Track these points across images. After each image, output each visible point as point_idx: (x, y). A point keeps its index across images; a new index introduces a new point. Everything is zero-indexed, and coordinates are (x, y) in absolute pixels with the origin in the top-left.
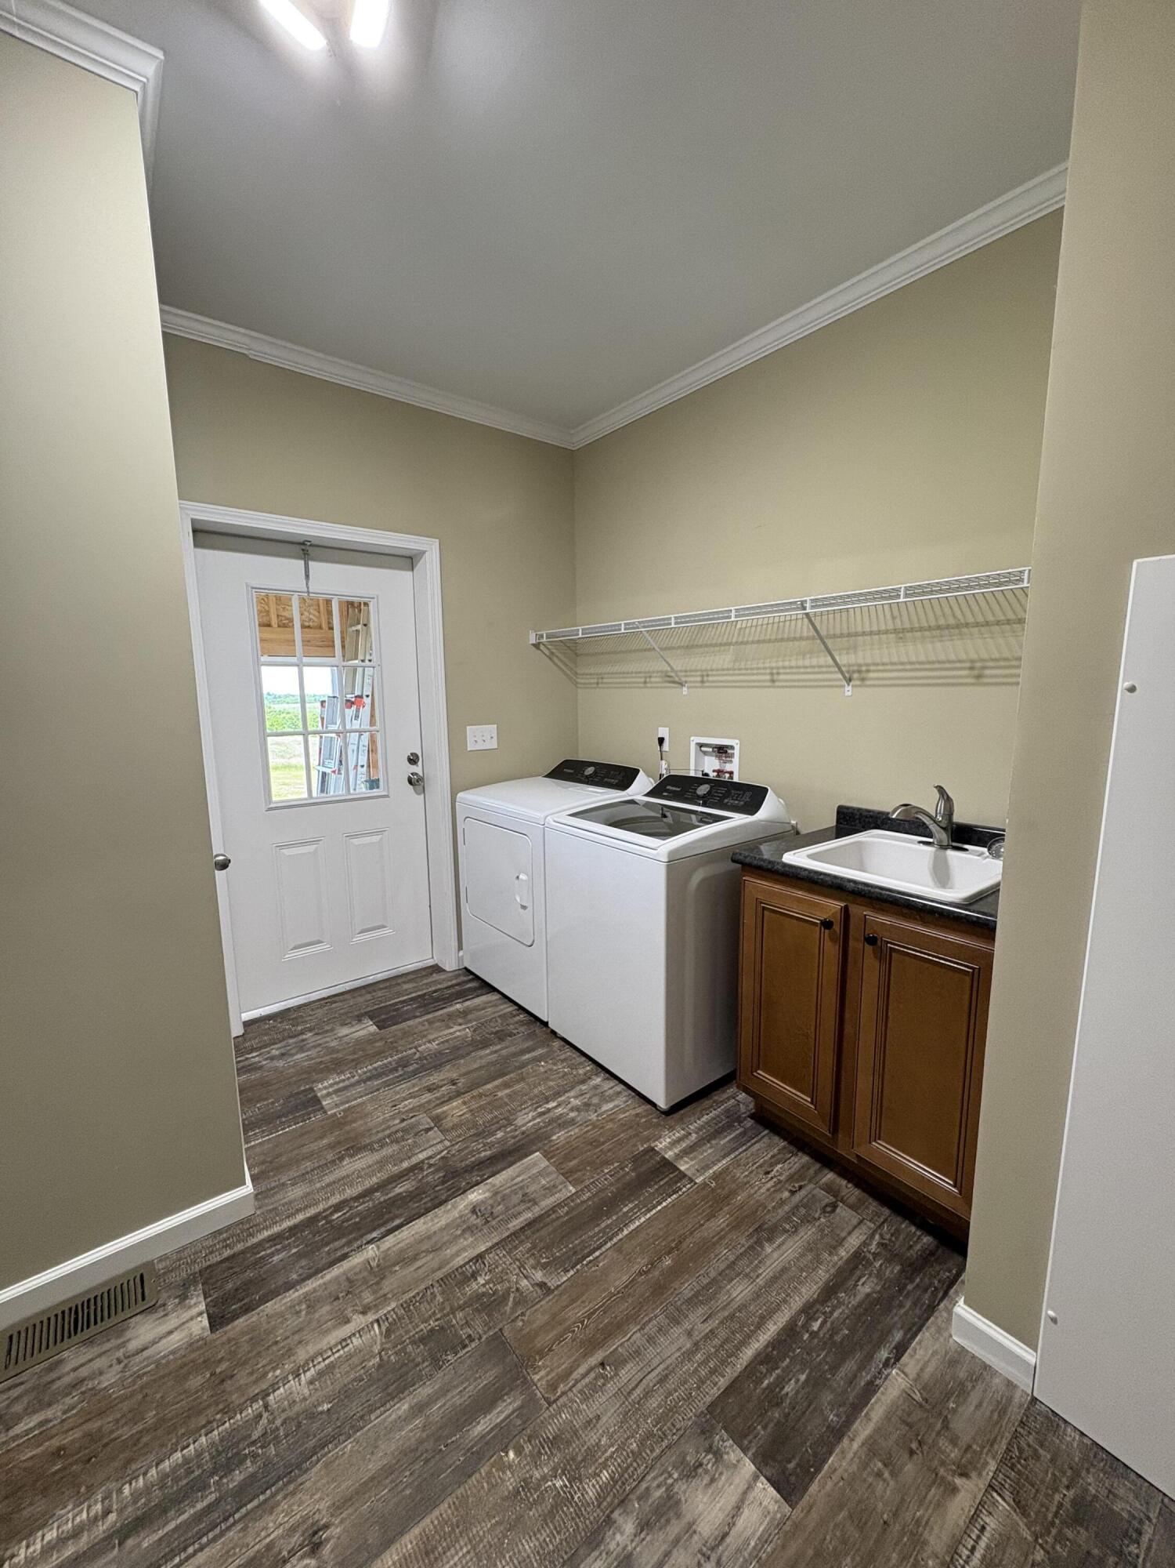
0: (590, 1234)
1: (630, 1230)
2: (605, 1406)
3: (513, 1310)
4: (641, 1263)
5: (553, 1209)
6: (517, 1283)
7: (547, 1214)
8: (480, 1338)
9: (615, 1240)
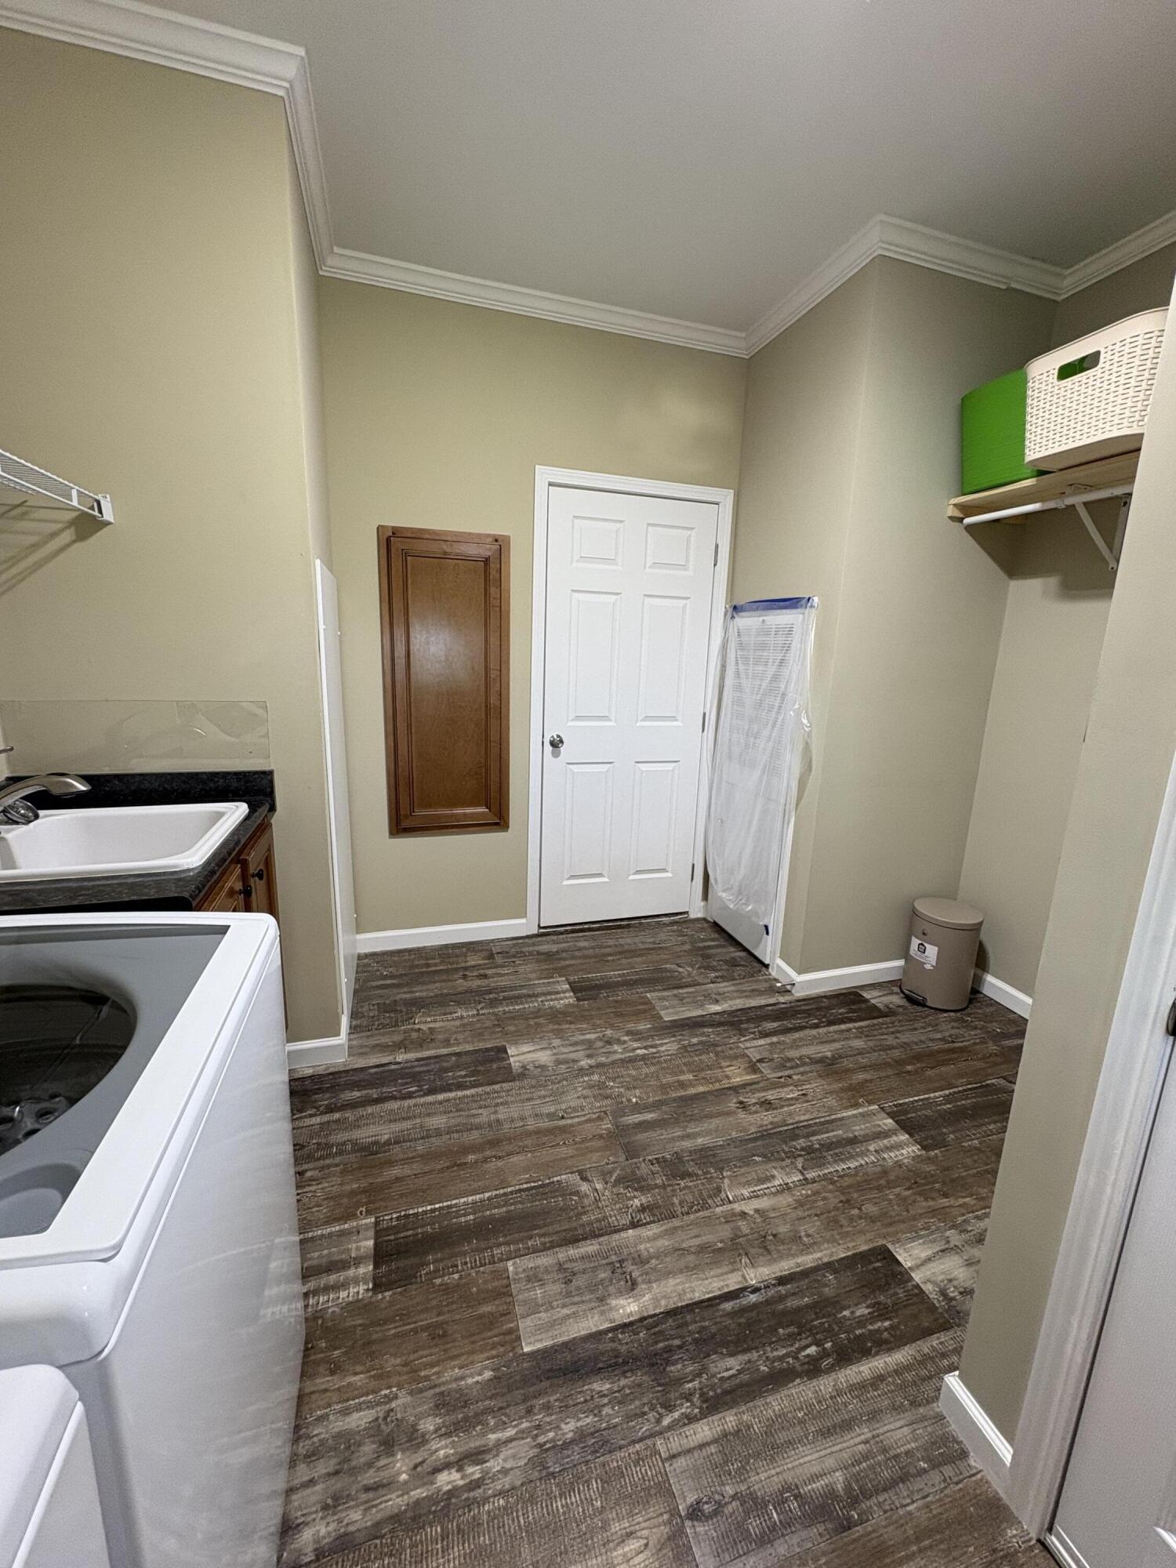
0: (520, 1206)
1: (482, 1196)
2: (571, 1100)
3: (614, 1169)
4: (493, 1165)
5: (544, 1248)
6: (606, 1189)
7: (553, 1246)
8: (644, 1160)
9: (502, 1191)
